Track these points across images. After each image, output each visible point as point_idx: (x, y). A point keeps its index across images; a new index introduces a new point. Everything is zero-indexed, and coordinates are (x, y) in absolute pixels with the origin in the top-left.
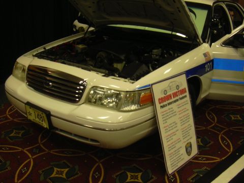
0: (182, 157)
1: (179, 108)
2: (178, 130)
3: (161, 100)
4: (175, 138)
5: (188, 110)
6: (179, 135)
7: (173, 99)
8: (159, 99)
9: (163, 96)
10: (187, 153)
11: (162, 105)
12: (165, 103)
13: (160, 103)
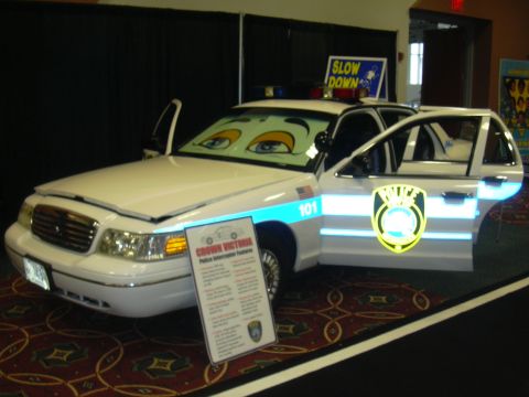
0: (241, 341)
1: (235, 266)
2: (232, 299)
3: (201, 252)
4: (226, 310)
5: (254, 271)
6: (236, 306)
7: (224, 253)
8: (198, 251)
9: (205, 245)
10: (251, 336)
11: (202, 258)
12: (208, 256)
13: (198, 255)
